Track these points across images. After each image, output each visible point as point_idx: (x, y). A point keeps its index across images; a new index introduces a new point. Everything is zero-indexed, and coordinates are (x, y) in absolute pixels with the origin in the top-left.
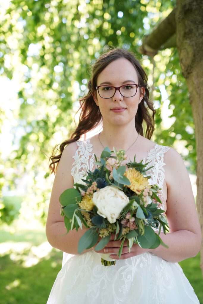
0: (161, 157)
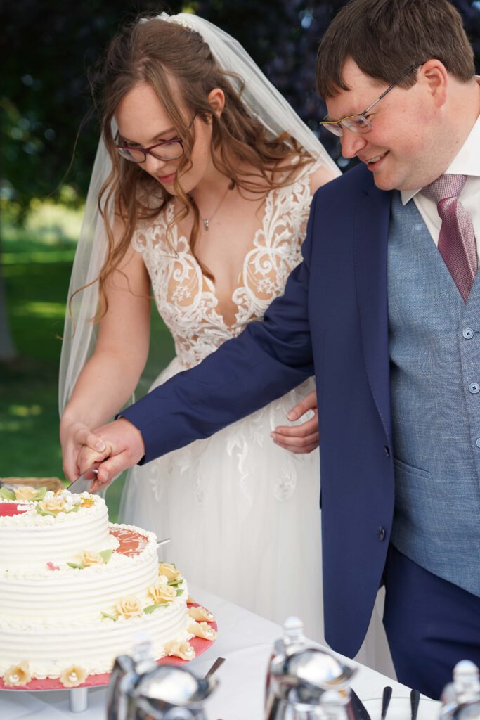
0: (304, 186)
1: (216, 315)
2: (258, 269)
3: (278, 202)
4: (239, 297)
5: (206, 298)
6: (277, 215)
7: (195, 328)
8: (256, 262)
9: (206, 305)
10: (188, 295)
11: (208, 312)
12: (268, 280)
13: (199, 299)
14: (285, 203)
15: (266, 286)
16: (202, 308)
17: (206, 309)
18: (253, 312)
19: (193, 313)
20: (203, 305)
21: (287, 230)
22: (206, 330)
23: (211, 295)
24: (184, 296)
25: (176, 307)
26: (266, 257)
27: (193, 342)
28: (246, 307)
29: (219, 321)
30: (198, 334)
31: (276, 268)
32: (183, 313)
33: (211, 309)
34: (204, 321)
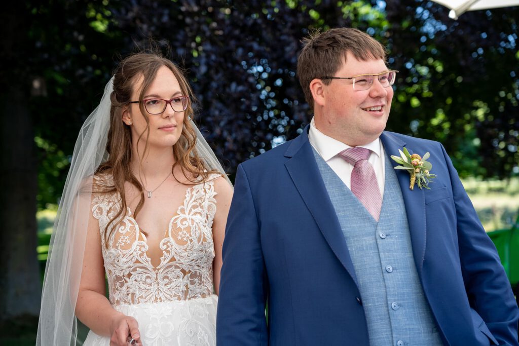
0: (210, 186)
1: (147, 257)
2: (179, 225)
3: (194, 193)
4: (164, 244)
5: (140, 244)
6: (193, 199)
7: (131, 267)
8: (178, 222)
9: (140, 250)
10: (128, 242)
11: (141, 255)
12: (185, 232)
13: (136, 245)
14: (198, 193)
15: (183, 236)
16: (137, 251)
17: (140, 252)
18: (173, 255)
19: (131, 255)
20: (138, 249)
21: (199, 207)
22: (138, 269)
23: (144, 243)
24: (126, 243)
25: (119, 251)
26: (185, 219)
27: (127, 279)
28: (168, 252)
29: (148, 262)
30: (131, 273)
31: (191, 225)
32: (124, 255)
33: (143, 252)
34: (137, 261)
